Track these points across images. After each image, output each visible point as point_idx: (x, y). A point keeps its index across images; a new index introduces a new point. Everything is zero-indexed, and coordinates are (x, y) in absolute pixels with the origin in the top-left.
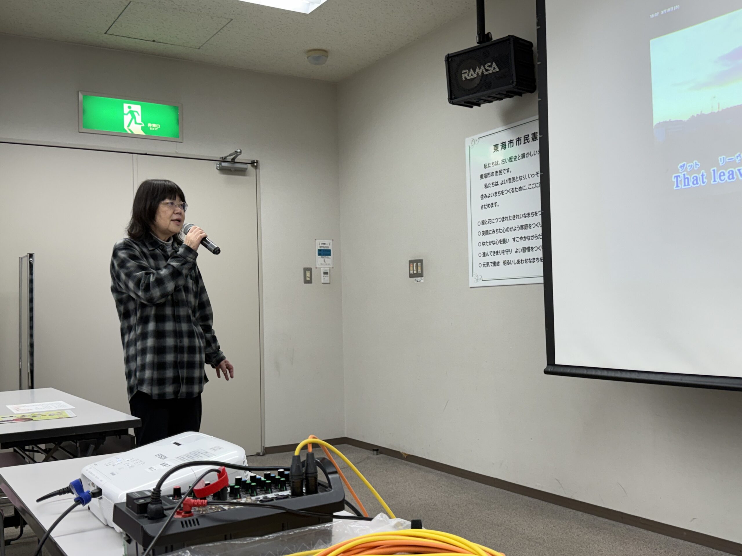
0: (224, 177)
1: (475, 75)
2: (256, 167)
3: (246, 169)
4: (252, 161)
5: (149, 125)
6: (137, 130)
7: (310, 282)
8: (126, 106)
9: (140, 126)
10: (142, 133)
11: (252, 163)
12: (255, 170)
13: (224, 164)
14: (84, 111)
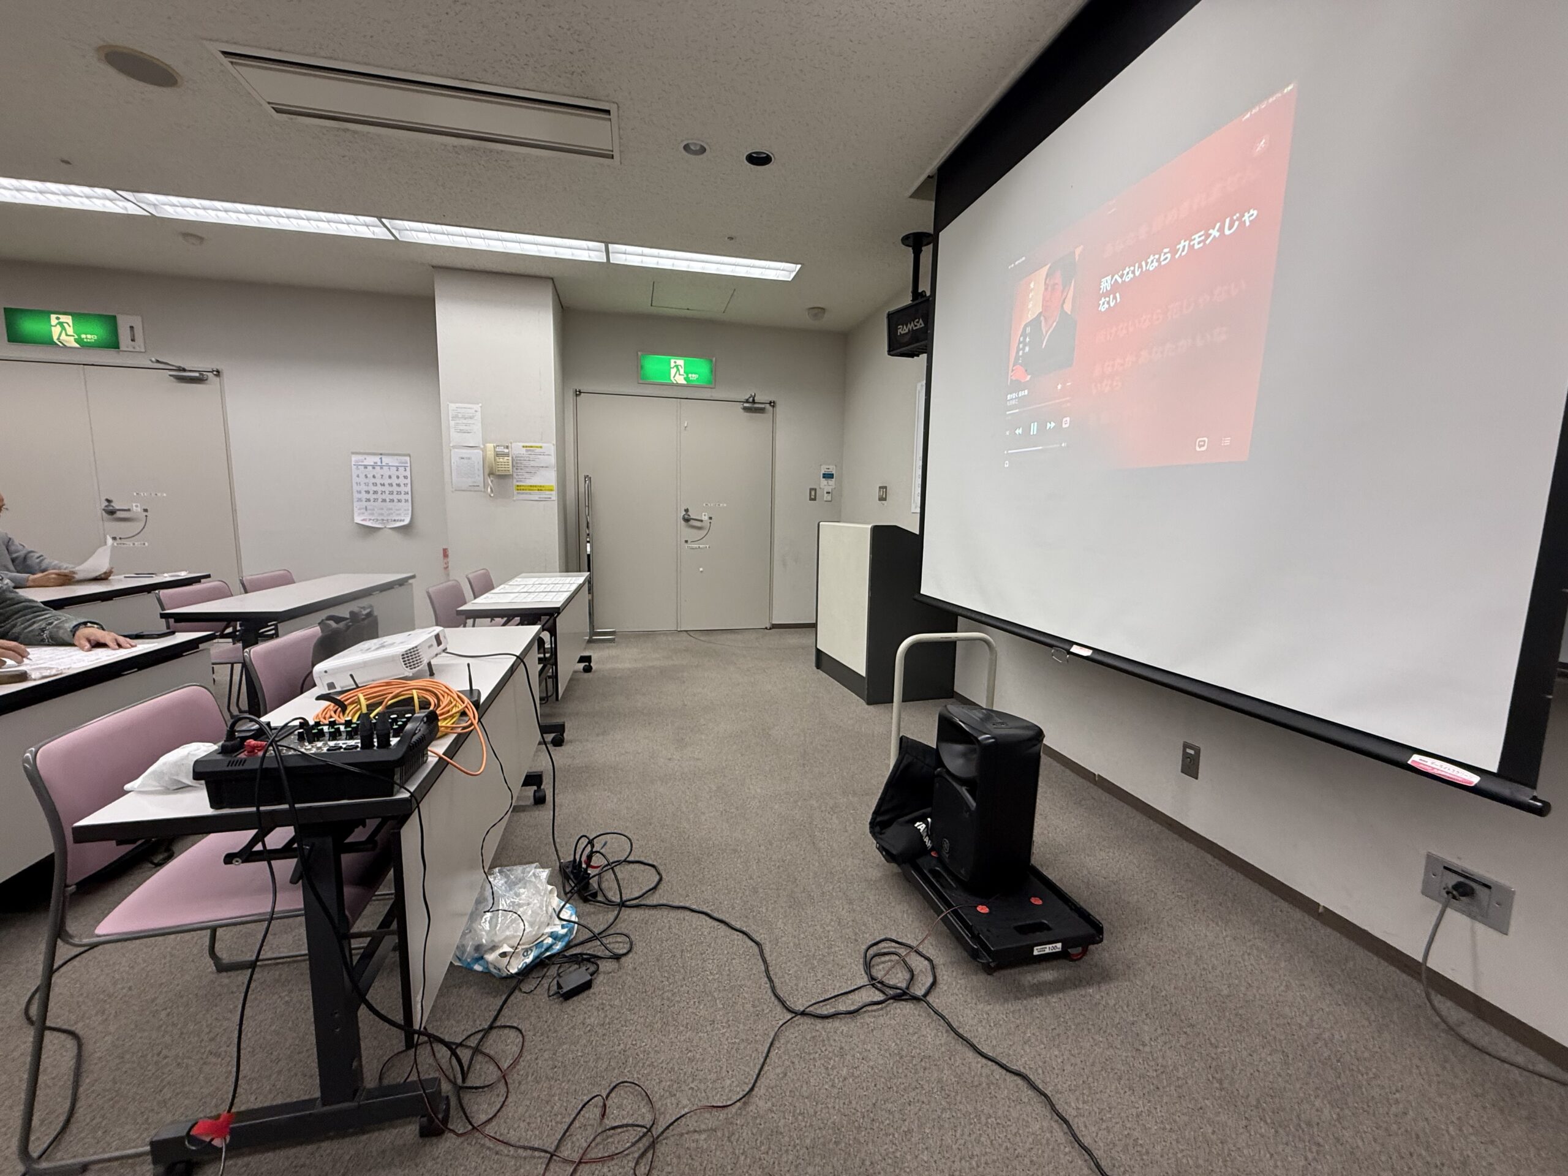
0: (748, 414)
1: (907, 331)
2: (773, 406)
3: (765, 408)
4: (770, 401)
5: (690, 375)
6: (681, 380)
7: (815, 499)
8: (672, 361)
9: (682, 377)
10: (685, 382)
11: (771, 403)
12: (771, 408)
13: (746, 405)
14: (642, 367)
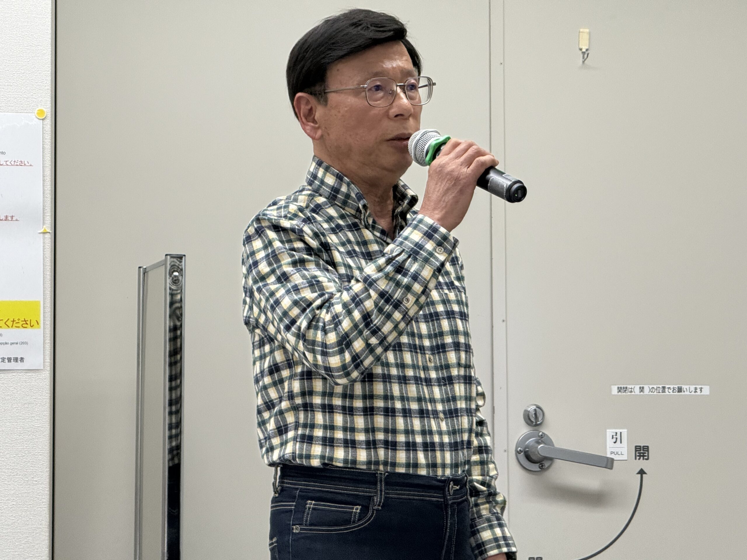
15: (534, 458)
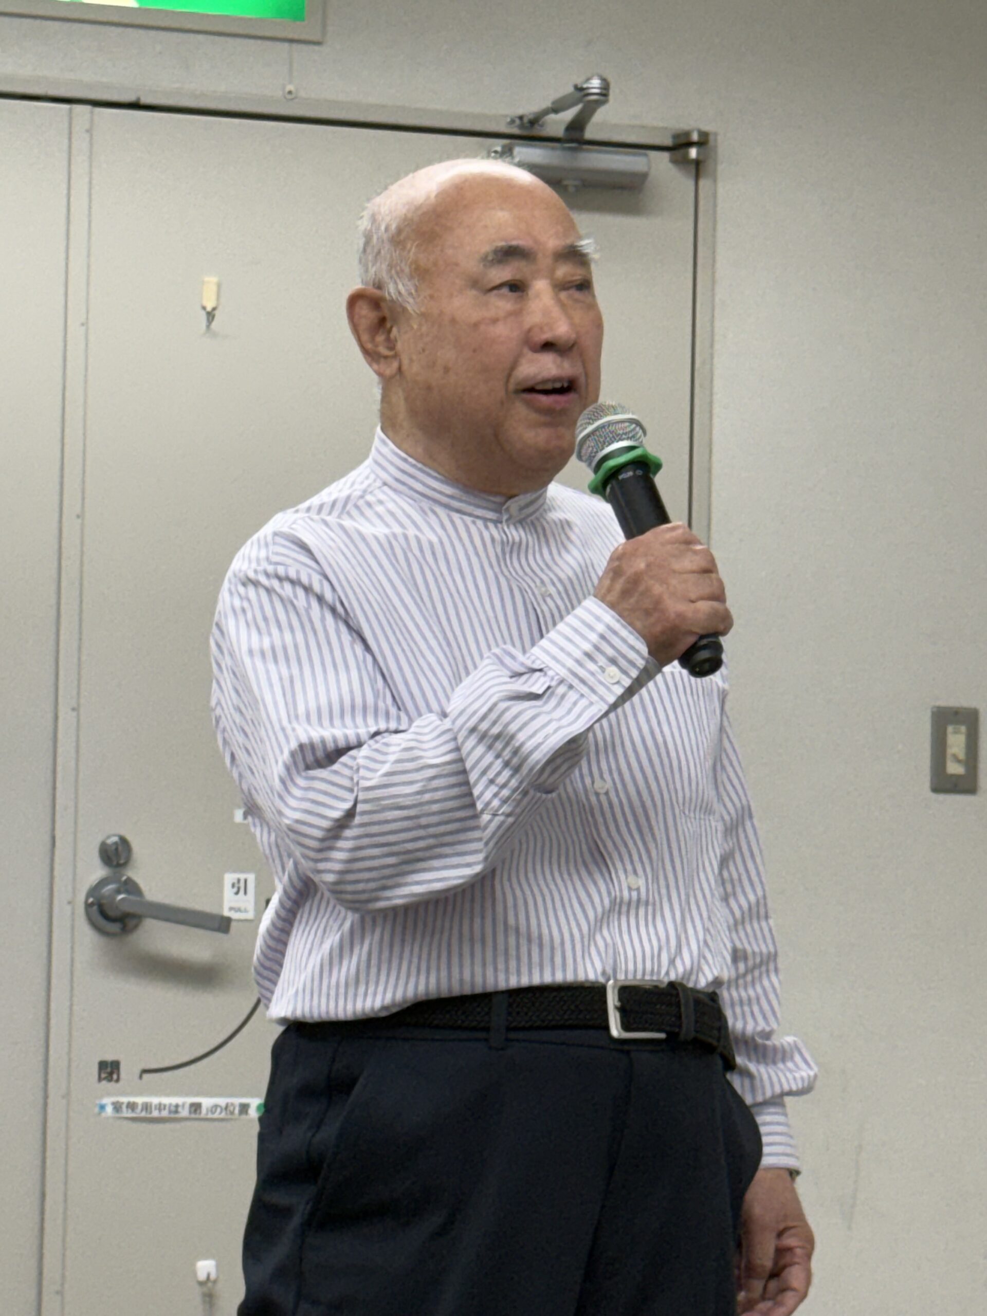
2: (698, 169)
3: (643, 176)
4: (676, 136)
7: (966, 785)
11: (679, 146)
12: (691, 183)
13: (526, 153)
15: (111, 913)
